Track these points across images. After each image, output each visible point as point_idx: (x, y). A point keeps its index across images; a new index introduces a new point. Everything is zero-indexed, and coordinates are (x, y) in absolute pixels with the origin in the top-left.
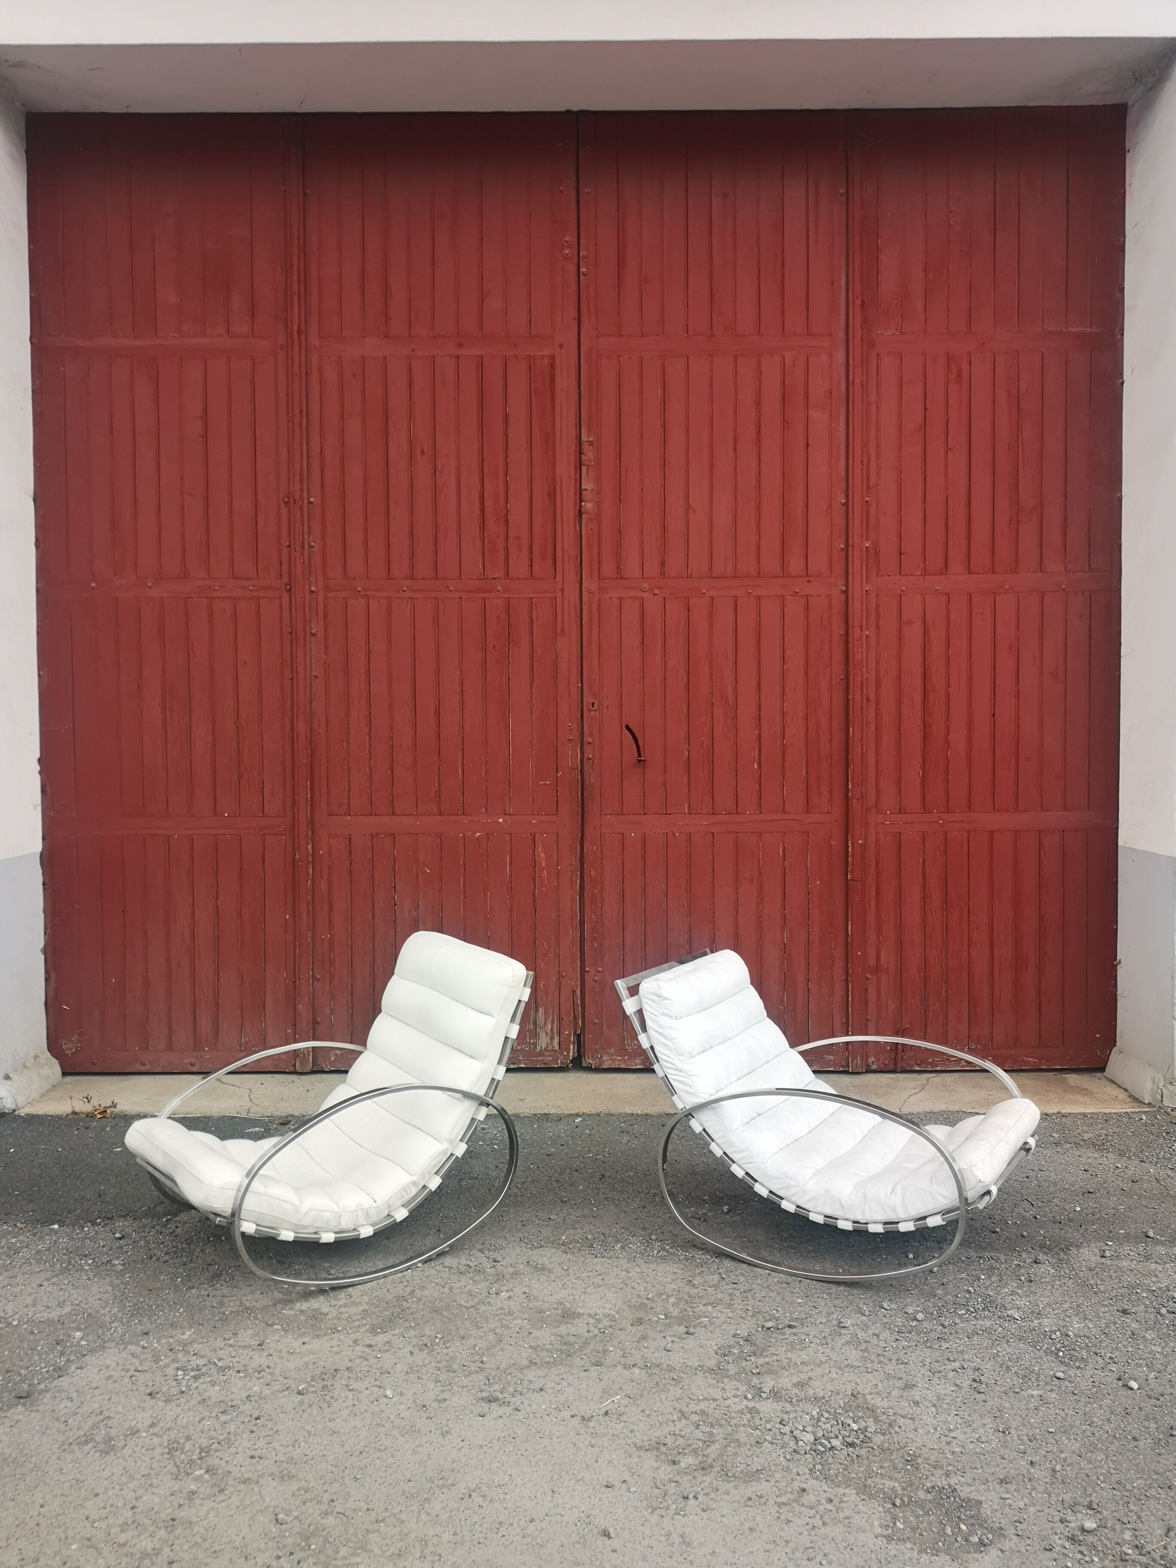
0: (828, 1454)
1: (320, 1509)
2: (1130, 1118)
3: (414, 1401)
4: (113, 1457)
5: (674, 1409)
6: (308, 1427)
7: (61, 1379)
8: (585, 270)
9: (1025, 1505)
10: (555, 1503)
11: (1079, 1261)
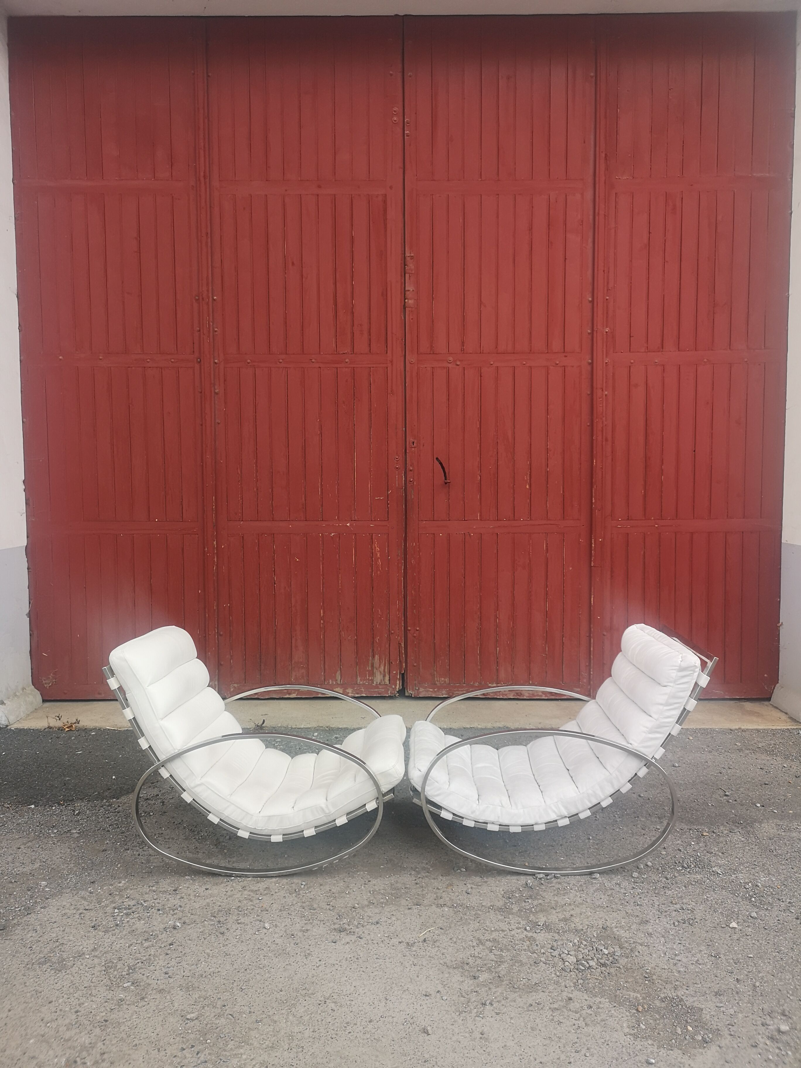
0: (587, 972)
1: (214, 1012)
2: (791, 733)
3: (285, 931)
4: (64, 974)
5: (474, 937)
6: (208, 951)
7: (29, 916)
8: (408, 132)
9: (735, 1012)
10: (387, 1008)
11: (761, 833)
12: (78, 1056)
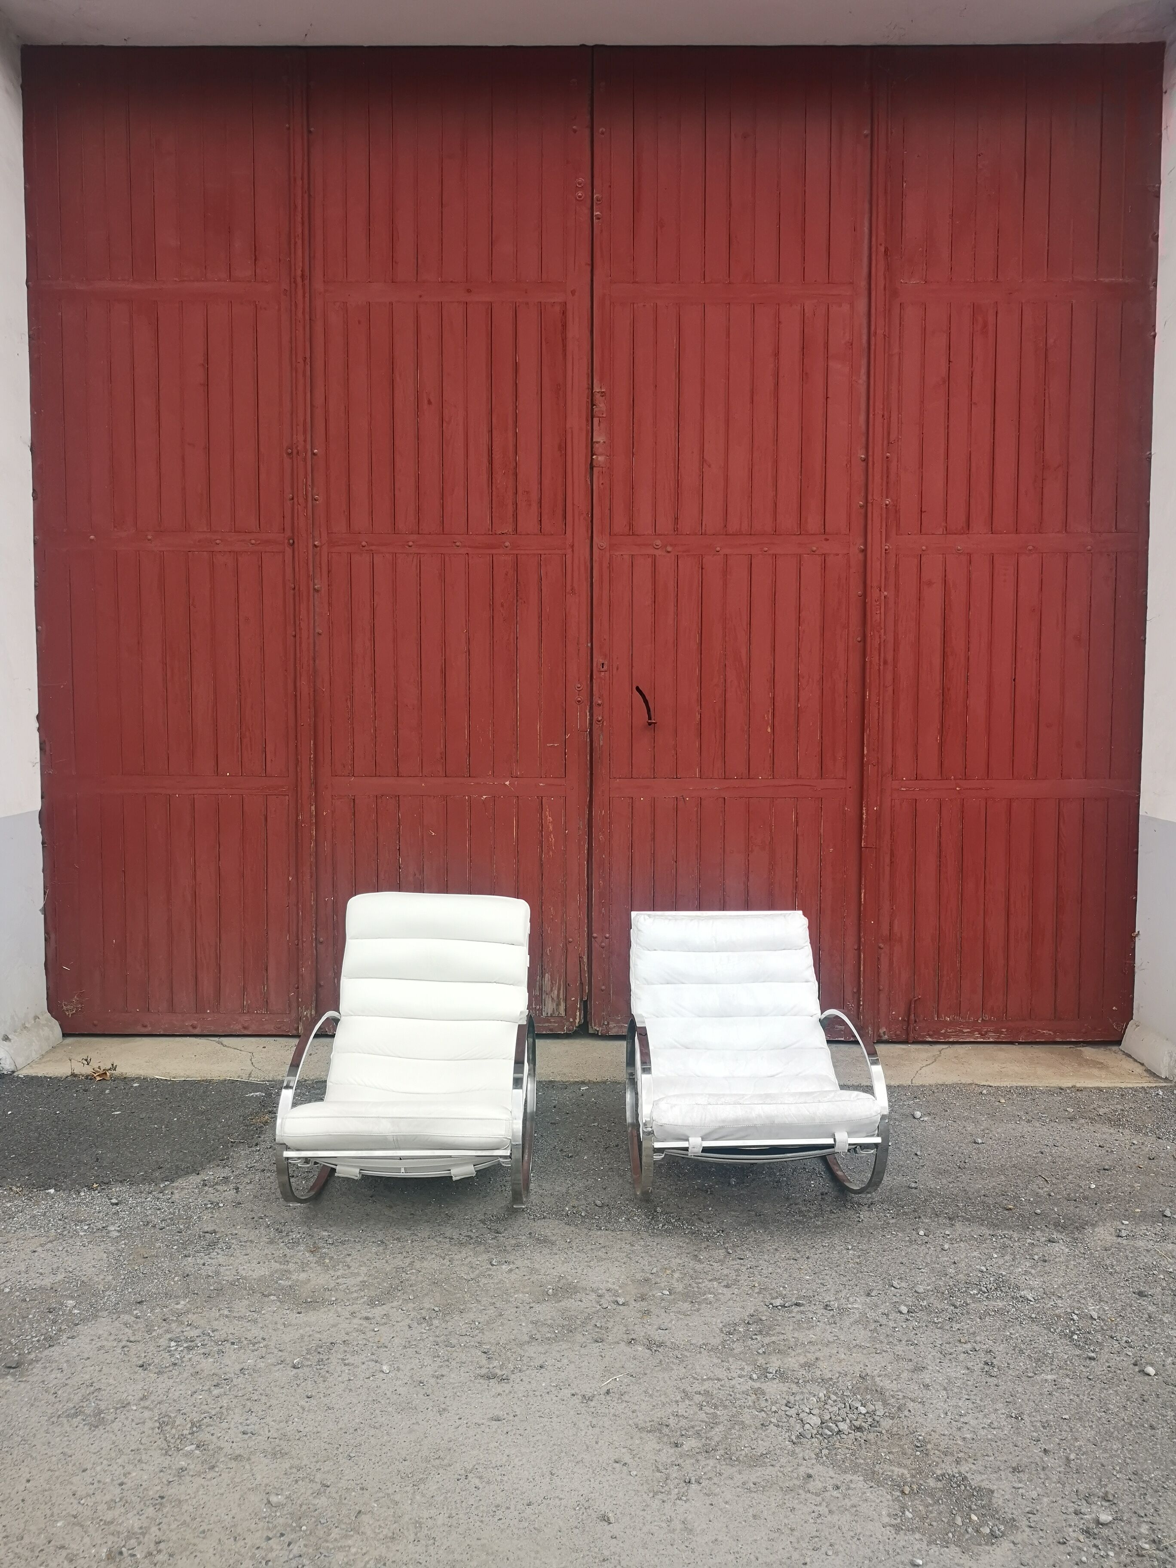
0: (835, 1439)
1: (312, 1488)
2: (1147, 1093)
3: (411, 1377)
4: (102, 1431)
5: (677, 1389)
6: (303, 1403)
7: (52, 1349)
8: (598, 213)
9: (1039, 1495)
10: (553, 1485)
11: (1094, 1241)
12: (124, 1546)
